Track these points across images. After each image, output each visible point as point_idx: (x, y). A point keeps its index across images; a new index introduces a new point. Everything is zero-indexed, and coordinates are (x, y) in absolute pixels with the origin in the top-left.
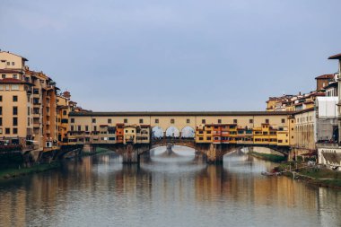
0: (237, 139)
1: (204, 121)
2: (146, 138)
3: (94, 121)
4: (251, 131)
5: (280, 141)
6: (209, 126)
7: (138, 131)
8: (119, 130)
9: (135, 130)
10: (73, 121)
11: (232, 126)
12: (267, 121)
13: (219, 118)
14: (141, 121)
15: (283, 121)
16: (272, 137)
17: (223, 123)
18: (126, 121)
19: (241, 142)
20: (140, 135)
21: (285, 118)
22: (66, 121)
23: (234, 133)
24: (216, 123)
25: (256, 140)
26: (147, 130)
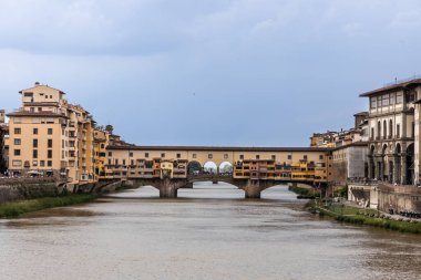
1: (242, 157)
2: (183, 173)
3: (131, 155)
4: (289, 167)
5: (319, 178)
6: (246, 162)
7: (175, 166)
8: (156, 164)
9: (172, 164)
10: (110, 154)
11: (269, 162)
12: (305, 157)
13: (258, 153)
14: (179, 156)
15: (321, 157)
16: (310, 173)
17: (261, 158)
18: (163, 155)
19: (279, 178)
20: (177, 170)
21: (323, 154)
22: (103, 154)
23: (272, 169)
24: (254, 159)
25: (294, 176)
26: (185, 165)
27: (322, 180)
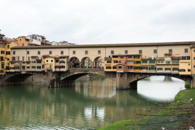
1: (112, 52)
4: (154, 60)
5: (183, 70)
7: (57, 61)
8: (43, 60)
9: (54, 60)
12: (170, 51)
13: (127, 49)
14: (62, 53)
15: (186, 51)
18: (51, 53)
21: (188, 47)
23: (138, 62)
25: (159, 69)
26: (65, 60)
27: (187, 73)
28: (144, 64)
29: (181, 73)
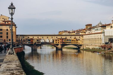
0: (67, 43)
1: (57, 37)
2: (40, 43)
3: (24, 37)
4: (71, 40)
5: (79, 43)
6: (58, 39)
7: (37, 40)
8: (32, 40)
9: (36, 40)
11: (65, 39)
12: (75, 37)
13: (61, 36)
14: (38, 37)
15: (80, 37)
16: (77, 42)
17: (62, 38)
18: (33, 37)
19: (68, 44)
20: (38, 42)
23: (66, 41)
25: (72, 43)
26: (40, 40)
27: (80, 44)
28: (67, 41)
29: (79, 44)
